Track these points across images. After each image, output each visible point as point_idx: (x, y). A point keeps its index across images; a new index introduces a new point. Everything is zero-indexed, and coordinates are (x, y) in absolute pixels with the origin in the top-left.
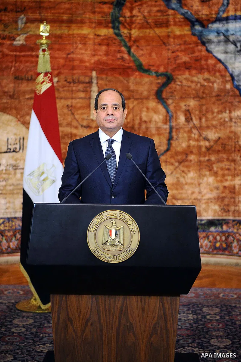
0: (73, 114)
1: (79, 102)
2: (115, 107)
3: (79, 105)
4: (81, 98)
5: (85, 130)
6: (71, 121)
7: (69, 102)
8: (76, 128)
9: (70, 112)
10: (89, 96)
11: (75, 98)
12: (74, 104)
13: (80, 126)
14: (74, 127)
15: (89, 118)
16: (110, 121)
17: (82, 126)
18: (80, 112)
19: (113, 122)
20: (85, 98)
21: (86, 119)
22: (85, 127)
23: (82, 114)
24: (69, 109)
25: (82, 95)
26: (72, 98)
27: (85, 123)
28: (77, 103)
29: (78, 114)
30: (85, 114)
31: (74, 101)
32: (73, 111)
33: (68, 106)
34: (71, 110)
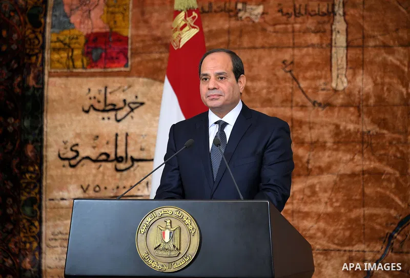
0: (295, 79)
1: (308, 54)
2: (221, 77)
3: (308, 60)
4: (313, 46)
5: (322, 112)
6: (292, 94)
7: (287, 55)
8: (303, 107)
9: (289, 75)
10: (329, 42)
11: (300, 47)
12: (296, 59)
13: (309, 104)
14: (297, 105)
15: (329, 87)
16: (212, 97)
17: (314, 103)
18: (308, 74)
19: (217, 99)
20: (320, 46)
21: (323, 90)
22: (320, 105)
23: (314, 78)
24: (287, 69)
25: (314, 39)
26: (294, 46)
27: (320, 98)
28: (303, 56)
29: (305, 79)
30: (320, 78)
31: (296, 52)
32: (294, 73)
33: (284, 62)
34: (290, 71)
